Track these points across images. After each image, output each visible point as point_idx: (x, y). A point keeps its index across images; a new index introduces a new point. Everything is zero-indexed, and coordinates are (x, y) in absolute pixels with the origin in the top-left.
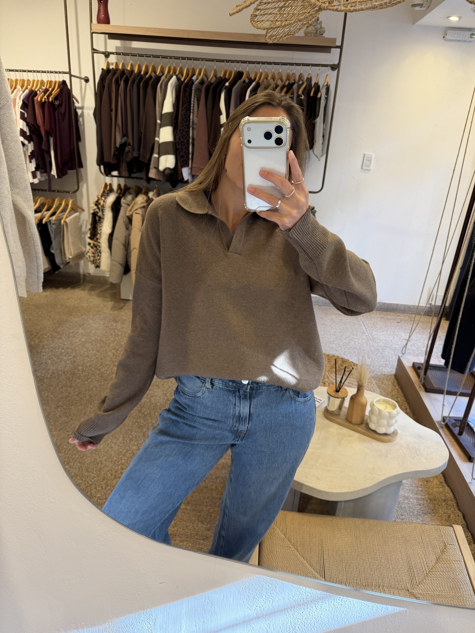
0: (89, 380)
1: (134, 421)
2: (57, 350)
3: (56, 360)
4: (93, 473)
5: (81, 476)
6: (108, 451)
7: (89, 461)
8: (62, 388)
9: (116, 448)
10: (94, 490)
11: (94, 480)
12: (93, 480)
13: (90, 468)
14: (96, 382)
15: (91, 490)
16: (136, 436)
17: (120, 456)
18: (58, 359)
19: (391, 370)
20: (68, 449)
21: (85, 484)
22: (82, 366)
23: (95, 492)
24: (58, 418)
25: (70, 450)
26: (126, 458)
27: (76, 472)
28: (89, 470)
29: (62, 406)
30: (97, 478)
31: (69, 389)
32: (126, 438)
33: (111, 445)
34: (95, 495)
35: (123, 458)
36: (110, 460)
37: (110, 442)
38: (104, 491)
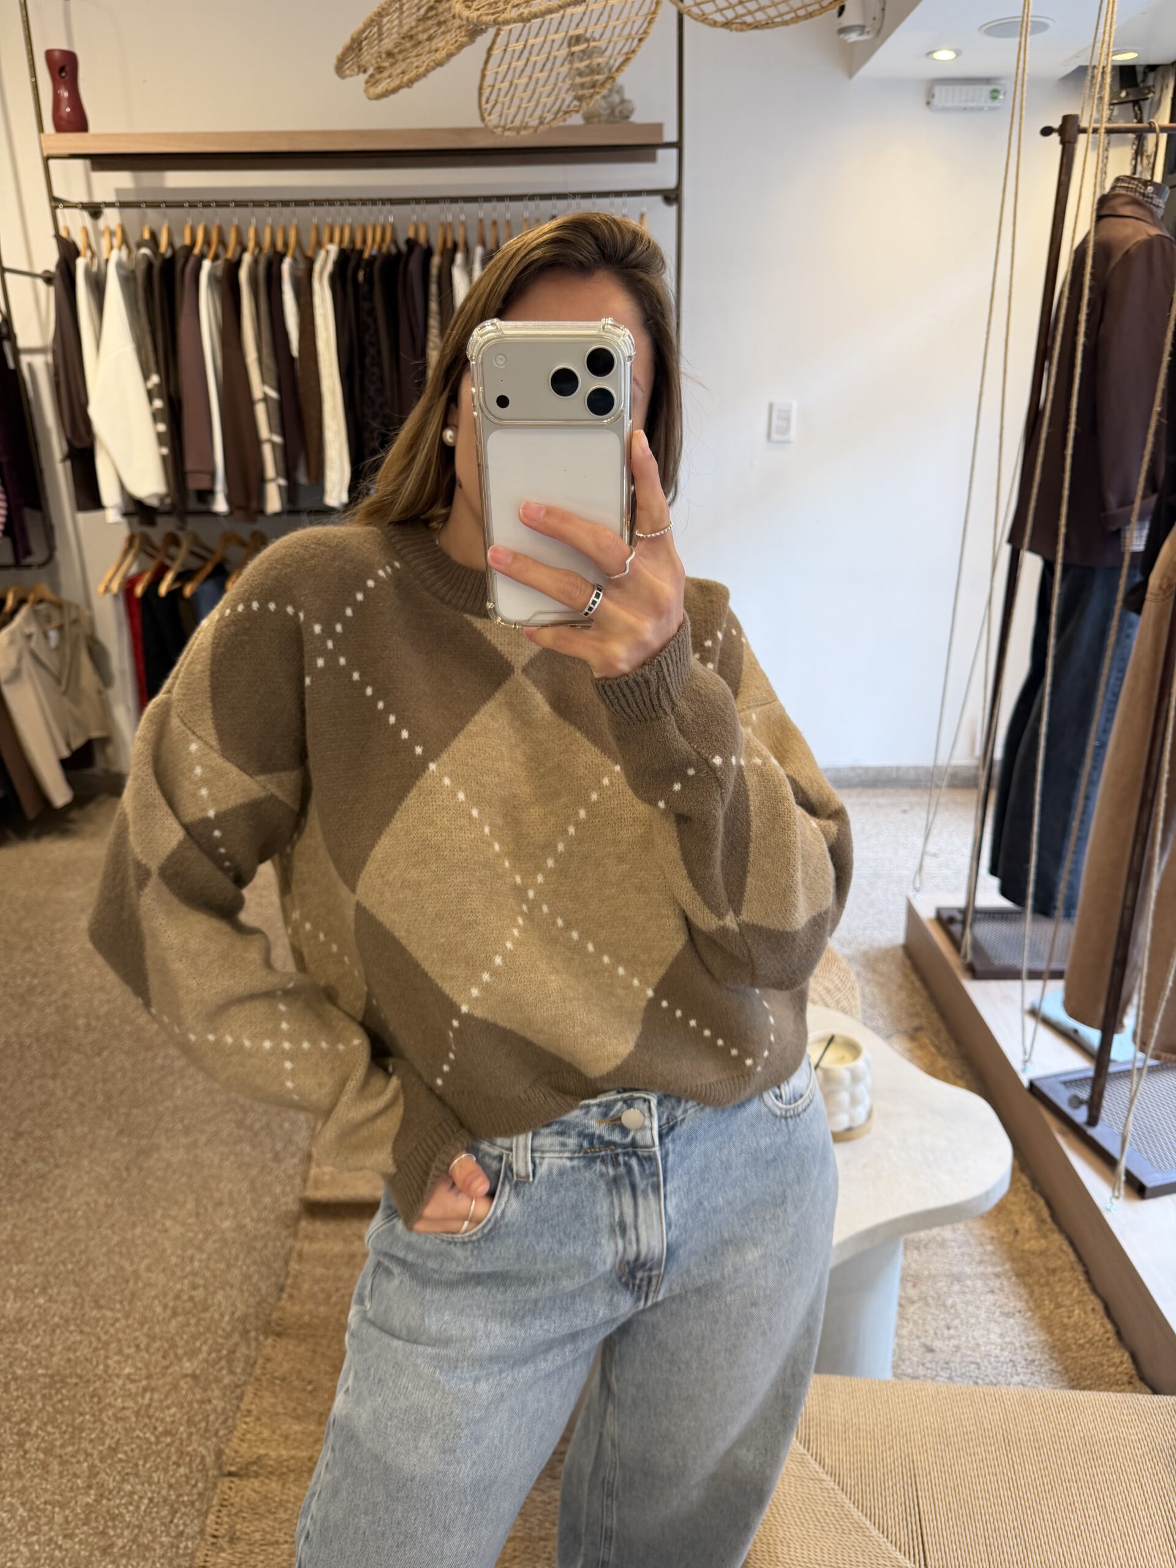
0: (105, 1054)
1: (226, 1150)
2: (19, 981)
3: (16, 1008)
4: (112, 1310)
5: (78, 1322)
6: (155, 1242)
7: (102, 1276)
8: (31, 1082)
9: (176, 1231)
10: (116, 1358)
11: (117, 1330)
12: (112, 1330)
13: (104, 1296)
14: (122, 1056)
15: (107, 1357)
16: (231, 1193)
17: (189, 1252)
18: (21, 1005)
19: (895, 934)
20: (45, 1250)
21: (91, 1343)
22: (87, 1016)
23: (119, 1362)
24: (18, 1167)
25: (49, 1253)
26: (204, 1256)
27: (66, 1311)
28: (102, 1302)
29: (30, 1133)
30: (123, 1322)
31: (51, 1084)
32: (205, 1201)
33: (163, 1225)
34: (117, 1371)
35: (198, 1256)
36: (161, 1267)
37: (163, 1216)
38: (142, 1359)
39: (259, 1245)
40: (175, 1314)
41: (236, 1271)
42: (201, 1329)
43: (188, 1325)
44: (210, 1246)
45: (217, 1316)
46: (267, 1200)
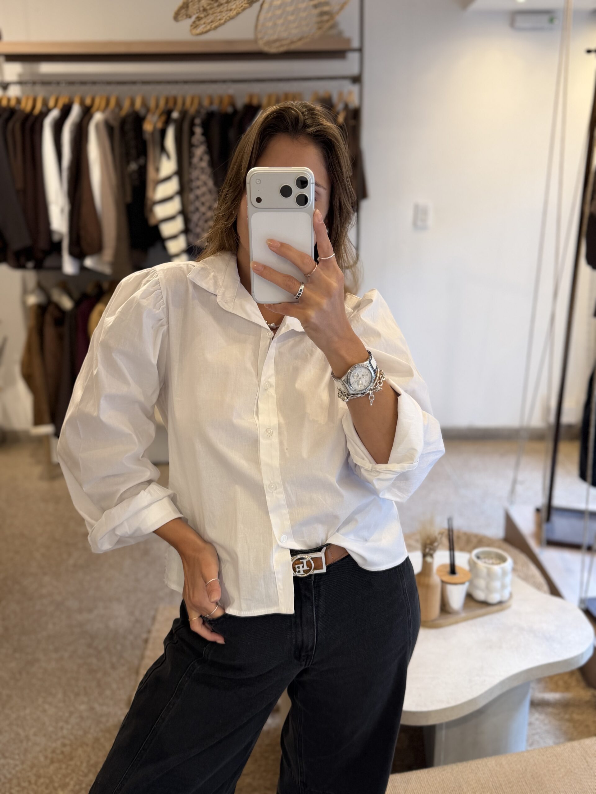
1: (81, 662)
4: (13, 759)
6: (39, 718)
9: (52, 711)
10: (17, 789)
11: (17, 772)
15: (11, 788)
17: (61, 724)
23: (18, 791)
26: (69, 727)
28: (7, 754)
30: (20, 766)
32: (69, 693)
33: (43, 708)
35: (66, 727)
36: (43, 733)
37: (43, 702)
39: (104, 719)
40: (52, 762)
41: (90, 736)
42: (69, 771)
43: (61, 768)
44: (74, 720)
45: (78, 763)
46: (108, 692)
